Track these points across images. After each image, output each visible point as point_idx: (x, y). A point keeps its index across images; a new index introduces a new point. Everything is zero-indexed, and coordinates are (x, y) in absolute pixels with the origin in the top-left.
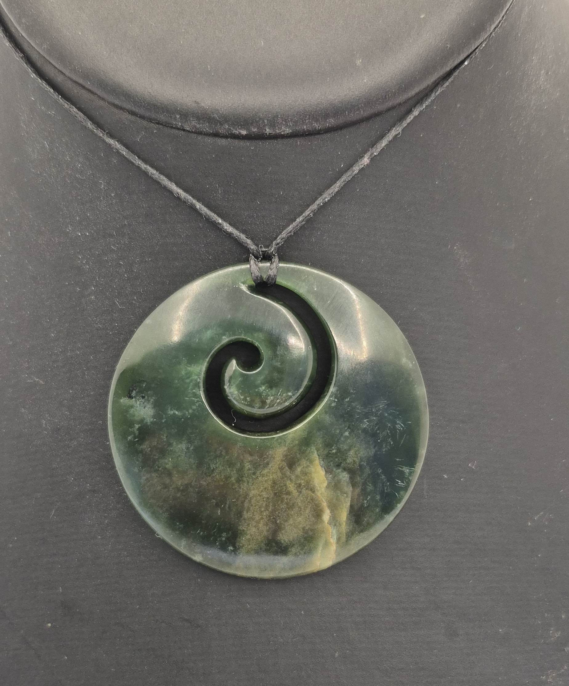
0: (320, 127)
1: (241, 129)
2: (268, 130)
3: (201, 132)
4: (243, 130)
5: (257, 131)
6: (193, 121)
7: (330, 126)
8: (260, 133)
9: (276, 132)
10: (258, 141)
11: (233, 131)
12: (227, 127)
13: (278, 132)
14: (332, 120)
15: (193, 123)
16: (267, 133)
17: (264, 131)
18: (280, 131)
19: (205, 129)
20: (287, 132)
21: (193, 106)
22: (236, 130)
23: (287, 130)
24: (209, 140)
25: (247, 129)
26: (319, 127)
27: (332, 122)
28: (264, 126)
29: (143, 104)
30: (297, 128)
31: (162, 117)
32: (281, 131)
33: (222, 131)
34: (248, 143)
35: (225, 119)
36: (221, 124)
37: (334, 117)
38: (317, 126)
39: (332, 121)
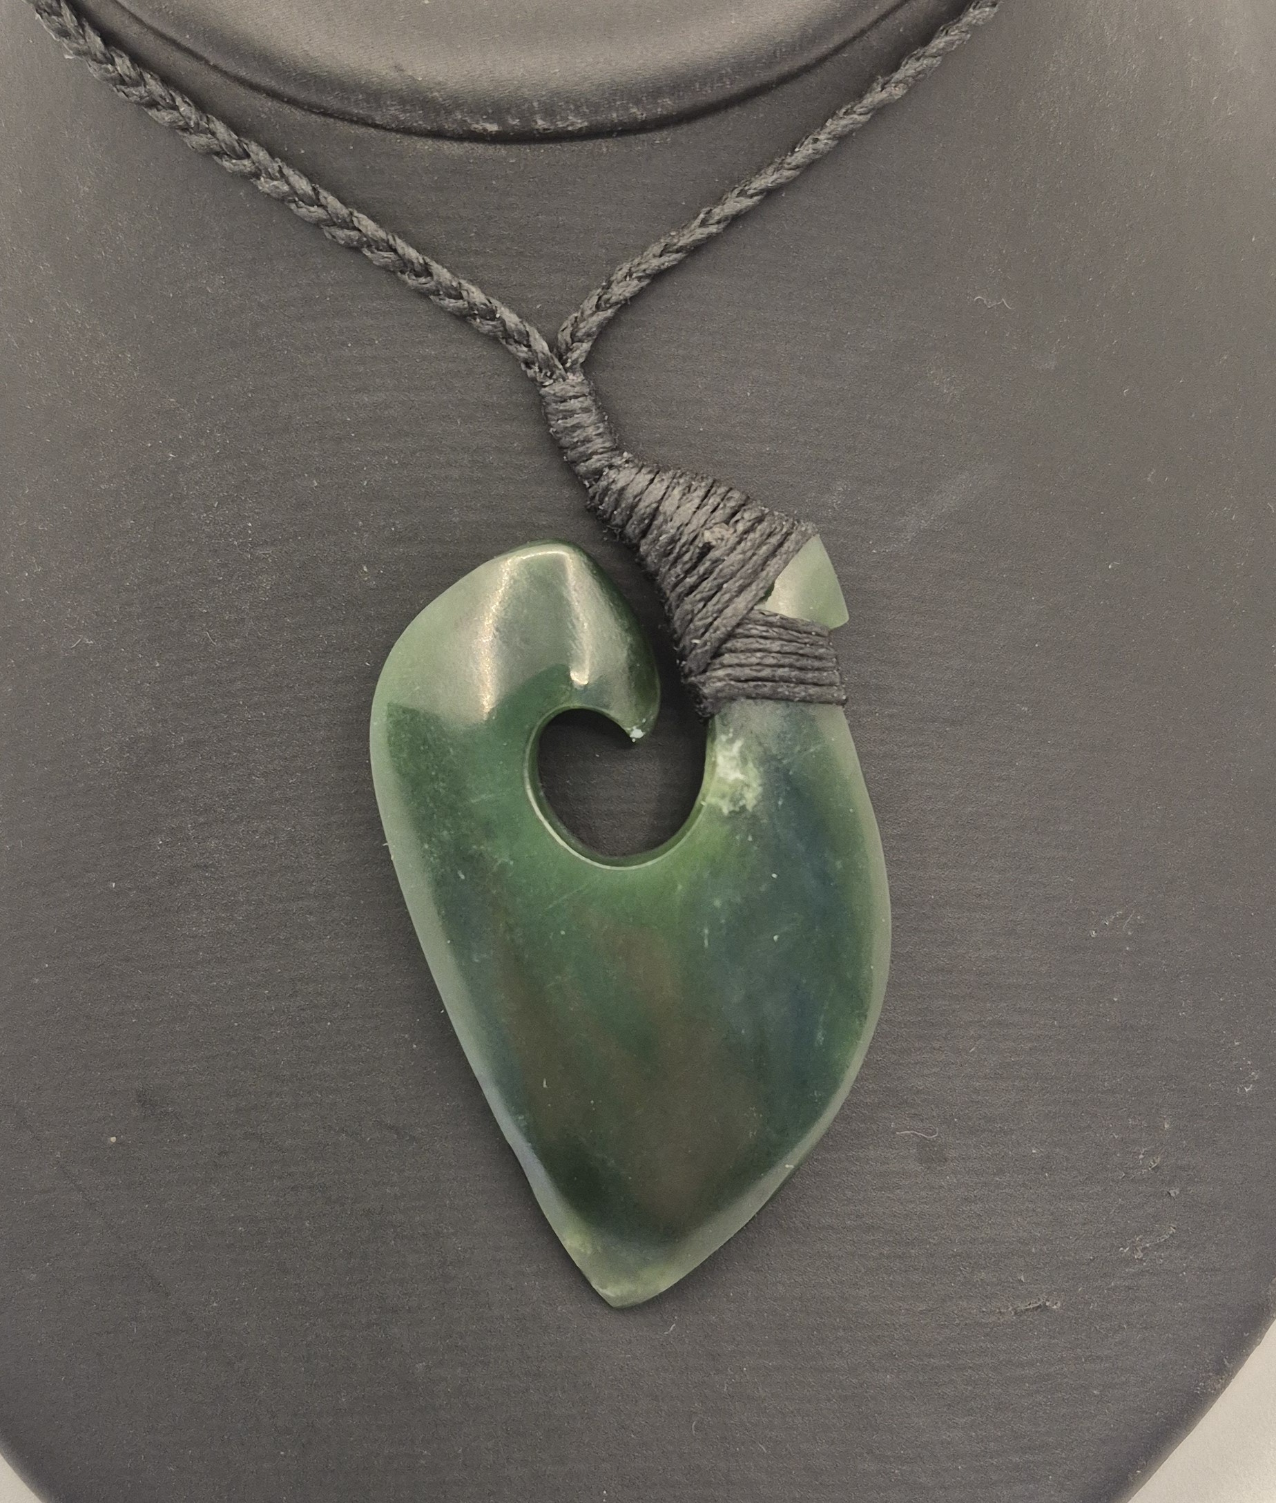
0: (644, 115)
1: (485, 121)
2: (540, 122)
3: (409, 128)
4: (490, 123)
5: (518, 124)
6: (392, 105)
7: (665, 113)
8: (526, 129)
9: (557, 126)
10: (524, 146)
11: (471, 124)
12: (460, 117)
13: (561, 126)
14: (668, 101)
15: (393, 111)
16: (539, 129)
17: (533, 124)
18: (565, 125)
19: (417, 122)
20: (580, 126)
21: (391, 76)
22: (477, 123)
23: (579, 121)
24: (426, 145)
25: (500, 121)
26: (642, 114)
27: (667, 105)
28: (533, 113)
29: (294, 74)
30: (598, 118)
31: (331, 102)
32: (567, 123)
33: (450, 125)
34: (502, 151)
35: (455, 103)
36: (449, 112)
37: (673, 95)
38: (638, 113)
39: (669, 103)
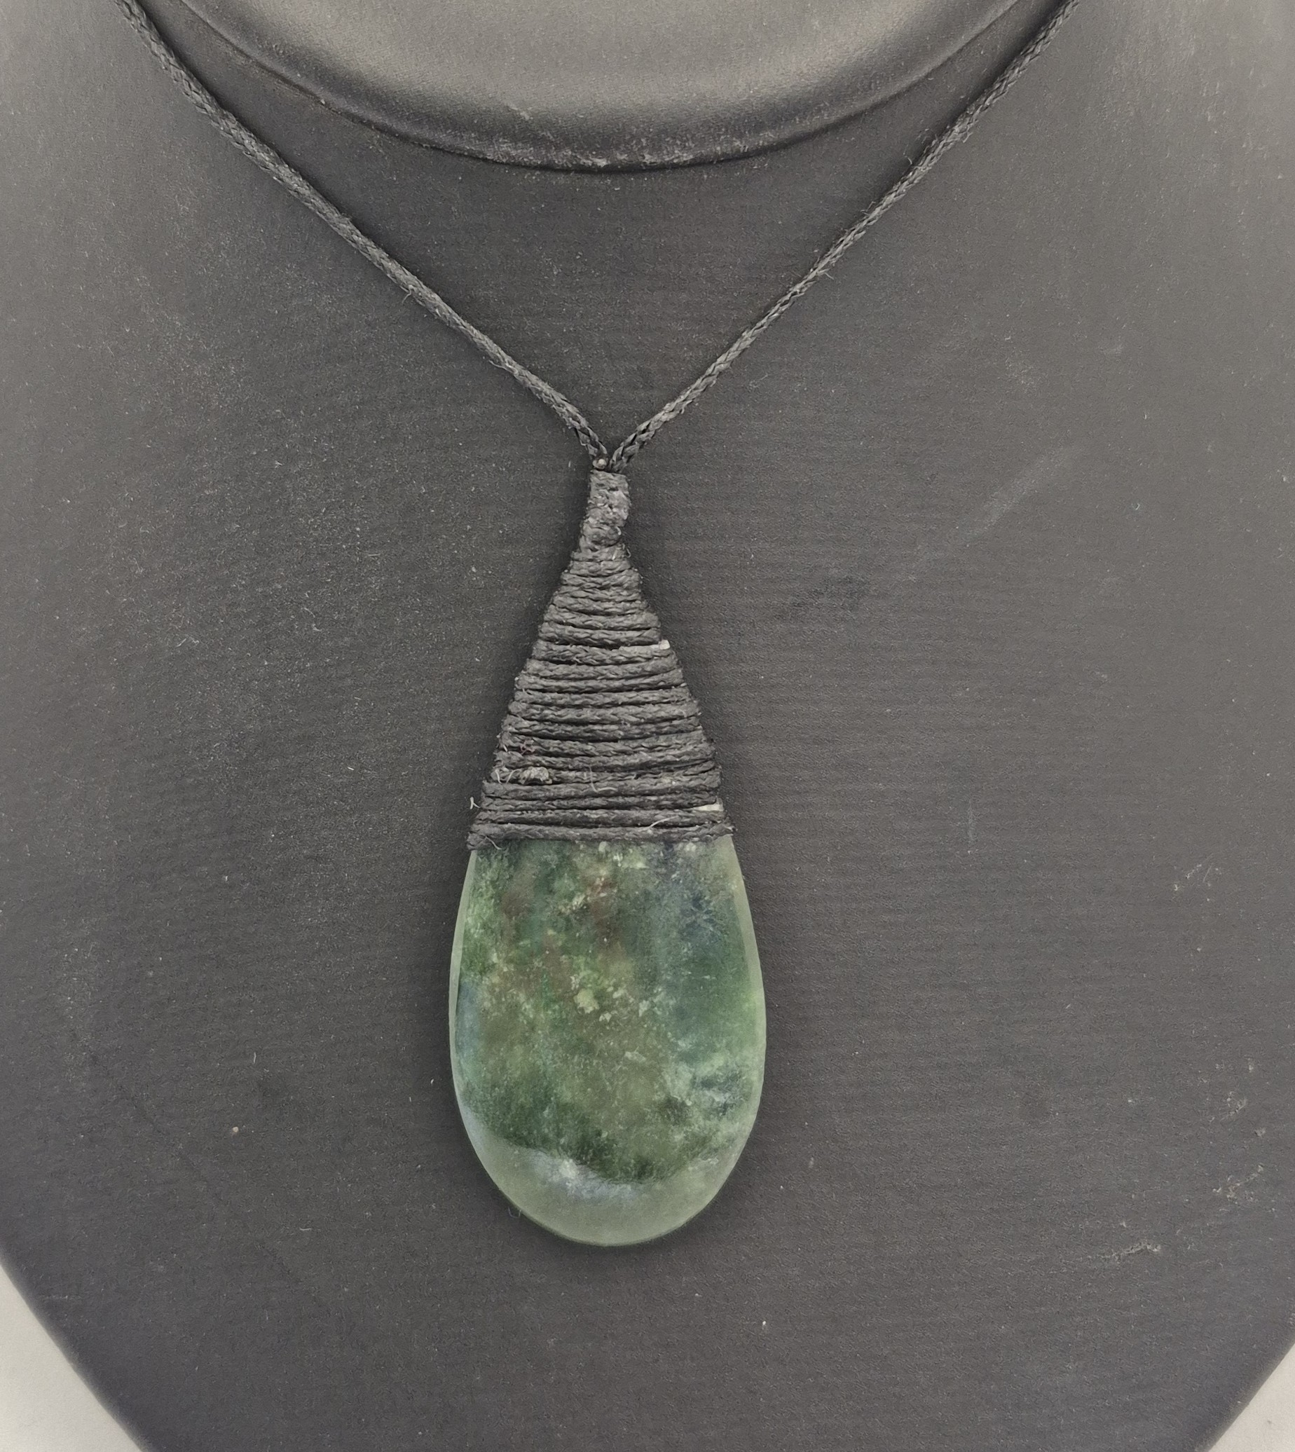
0: (747, 148)
1: (596, 156)
2: (647, 157)
3: (520, 163)
4: (600, 158)
5: (627, 159)
6: (504, 142)
7: (765, 143)
8: (634, 162)
9: (663, 159)
10: (629, 176)
11: (580, 159)
12: (570, 153)
13: (667, 159)
14: (770, 134)
16: (645, 163)
17: (640, 158)
18: (671, 158)
22: (587, 159)
23: (684, 154)
24: (534, 177)
25: (607, 157)
26: (745, 146)
27: (768, 137)
28: (641, 149)
30: (703, 151)
31: (443, 138)
33: (560, 160)
34: (609, 181)
37: (774, 127)
38: (741, 145)
